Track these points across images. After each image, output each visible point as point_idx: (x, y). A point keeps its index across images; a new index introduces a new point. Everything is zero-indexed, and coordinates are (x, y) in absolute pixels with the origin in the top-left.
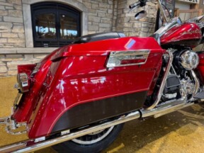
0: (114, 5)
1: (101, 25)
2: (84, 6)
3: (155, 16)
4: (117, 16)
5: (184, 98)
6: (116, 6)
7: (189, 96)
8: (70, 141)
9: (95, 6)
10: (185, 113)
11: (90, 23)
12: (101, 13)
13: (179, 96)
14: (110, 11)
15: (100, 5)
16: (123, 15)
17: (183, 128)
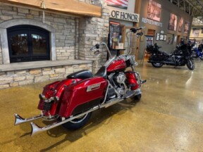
0: (76, 26)
1: (66, 42)
2: (52, 27)
3: (107, 36)
4: (79, 34)
5: (119, 97)
6: (77, 27)
7: (122, 96)
8: (69, 122)
9: (61, 27)
10: (123, 104)
11: (57, 41)
12: (66, 32)
13: (116, 97)
14: (73, 31)
15: (65, 26)
16: (83, 35)
17: (120, 112)
